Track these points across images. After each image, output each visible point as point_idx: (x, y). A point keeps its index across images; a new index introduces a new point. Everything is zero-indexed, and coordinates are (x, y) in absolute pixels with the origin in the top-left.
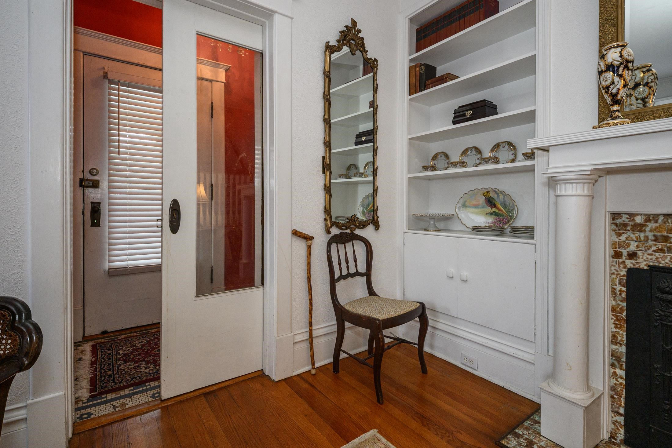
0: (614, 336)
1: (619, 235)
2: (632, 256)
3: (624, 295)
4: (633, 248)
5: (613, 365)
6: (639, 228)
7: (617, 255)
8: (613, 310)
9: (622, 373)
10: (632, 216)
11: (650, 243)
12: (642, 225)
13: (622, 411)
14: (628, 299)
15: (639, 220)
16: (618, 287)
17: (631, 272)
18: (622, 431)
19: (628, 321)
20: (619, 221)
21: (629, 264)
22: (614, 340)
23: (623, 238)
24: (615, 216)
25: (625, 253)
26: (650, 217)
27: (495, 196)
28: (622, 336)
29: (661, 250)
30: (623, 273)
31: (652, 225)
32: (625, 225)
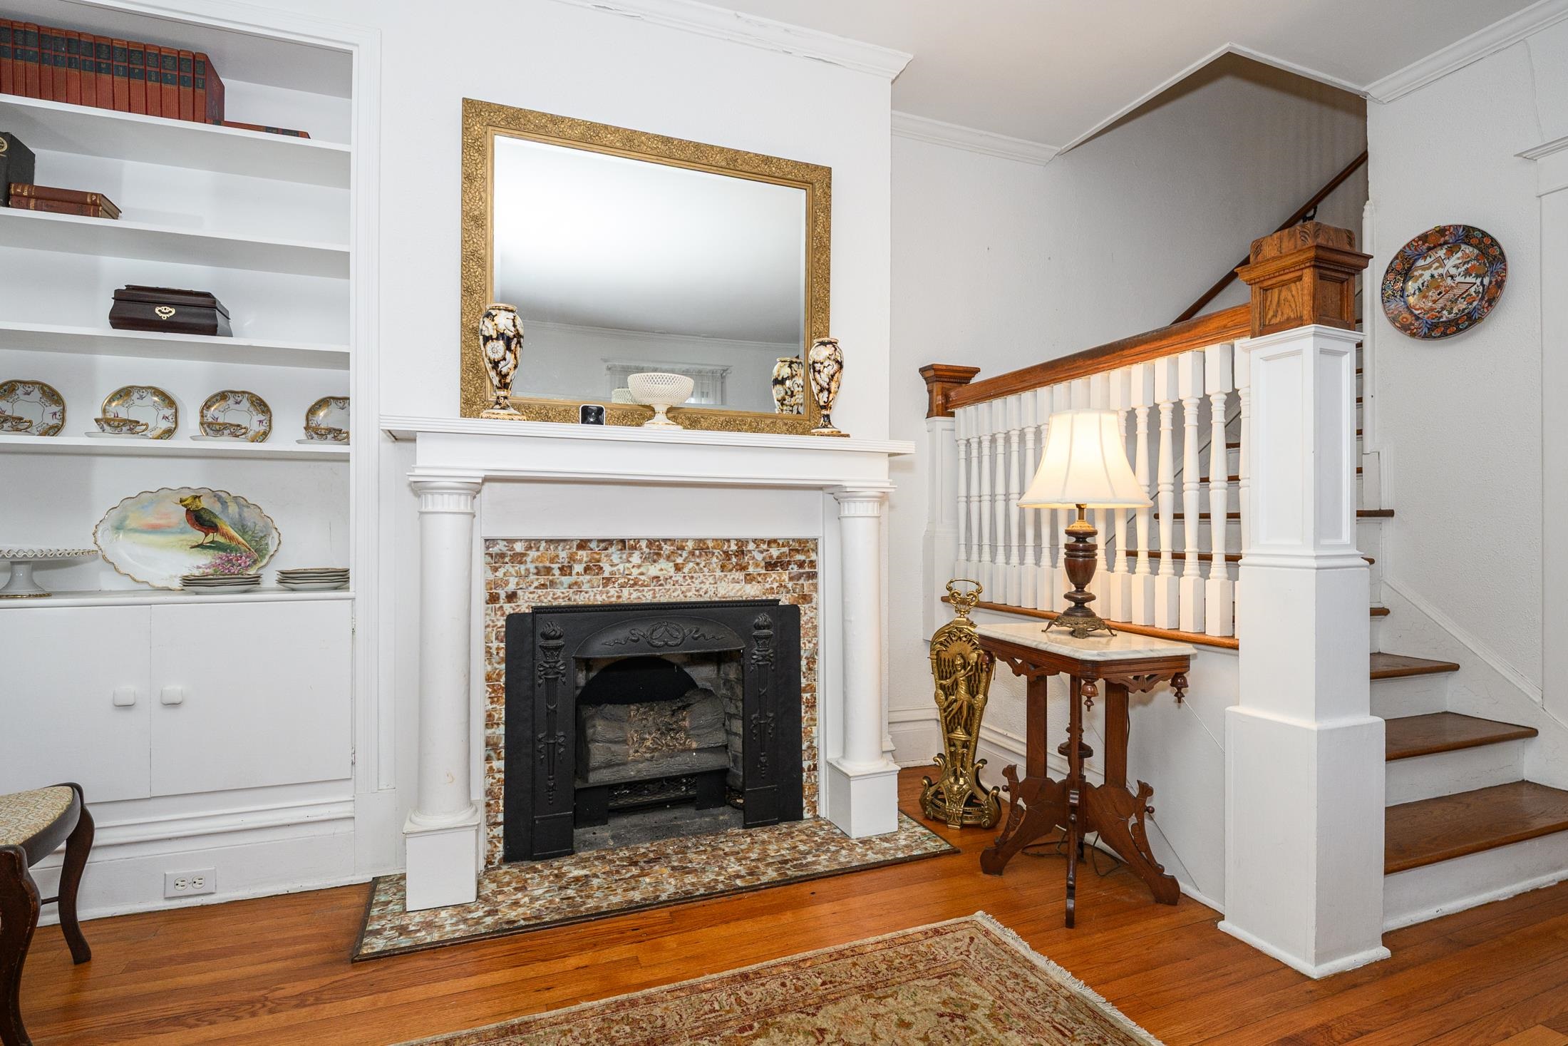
0: (490, 716)
1: (496, 570)
2: (512, 597)
3: (502, 654)
4: (511, 587)
5: (488, 759)
6: (519, 558)
7: (493, 599)
8: (488, 678)
9: (499, 764)
10: (511, 541)
11: (532, 577)
12: (523, 555)
13: (501, 818)
14: (509, 659)
15: (519, 547)
16: (495, 644)
17: (512, 620)
18: (501, 846)
19: (508, 688)
20: (494, 550)
21: (509, 609)
22: (490, 722)
23: (500, 574)
24: (489, 542)
25: (503, 595)
26: (532, 544)
27: (216, 508)
28: (500, 712)
29: (543, 586)
30: (502, 622)
31: (533, 554)
32: (502, 555)
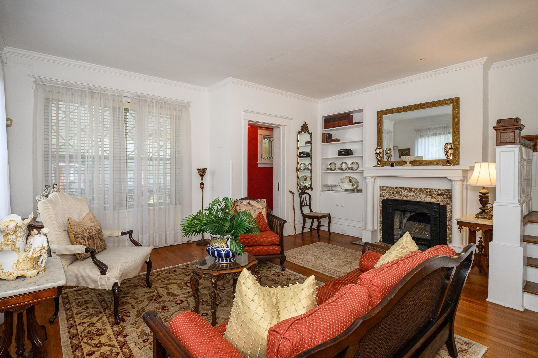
0: (380, 216)
1: (381, 191)
2: (384, 196)
3: (382, 206)
4: (384, 195)
5: (380, 224)
6: (385, 190)
7: (381, 196)
8: (380, 210)
9: (381, 225)
10: (383, 187)
11: (387, 193)
12: (386, 189)
13: (382, 234)
14: (383, 207)
15: (385, 188)
16: (381, 204)
17: (384, 200)
18: (382, 239)
19: (383, 212)
20: (381, 188)
21: (383, 198)
22: (380, 218)
23: (382, 192)
24: (380, 187)
25: (382, 196)
26: (387, 187)
27: (352, 179)
28: (382, 216)
29: (389, 195)
30: (382, 201)
31: (387, 189)
32: (382, 189)
